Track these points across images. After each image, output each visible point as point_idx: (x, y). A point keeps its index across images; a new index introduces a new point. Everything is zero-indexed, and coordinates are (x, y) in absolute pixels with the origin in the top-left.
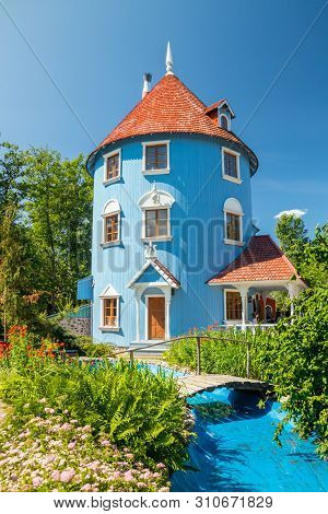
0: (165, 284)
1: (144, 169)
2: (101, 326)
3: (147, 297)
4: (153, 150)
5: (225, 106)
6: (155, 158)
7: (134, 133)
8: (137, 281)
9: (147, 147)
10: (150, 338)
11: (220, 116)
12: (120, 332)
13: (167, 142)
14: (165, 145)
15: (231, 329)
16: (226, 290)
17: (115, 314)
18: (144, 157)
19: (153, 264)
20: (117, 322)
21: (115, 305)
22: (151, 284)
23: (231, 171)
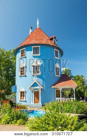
0: (40, 87)
1: (32, 54)
2: (20, 100)
3: (34, 91)
4: (35, 49)
5: (55, 37)
6: (36, 51)
7: (29, 44)
8: (31, 87)
9: (33, 48)
10: (35, 103)
11: (54, 40)
12: (26, 101)
13: (40, 46)
14: (39, 48)
15: (57, 100)
16: (56, 89)
17: (24, 96)
18: (33, 51)
19: (36, 82)
20: (24, 98)
21: (24, 94)
22: (36, 87)
23: (57, 56)
